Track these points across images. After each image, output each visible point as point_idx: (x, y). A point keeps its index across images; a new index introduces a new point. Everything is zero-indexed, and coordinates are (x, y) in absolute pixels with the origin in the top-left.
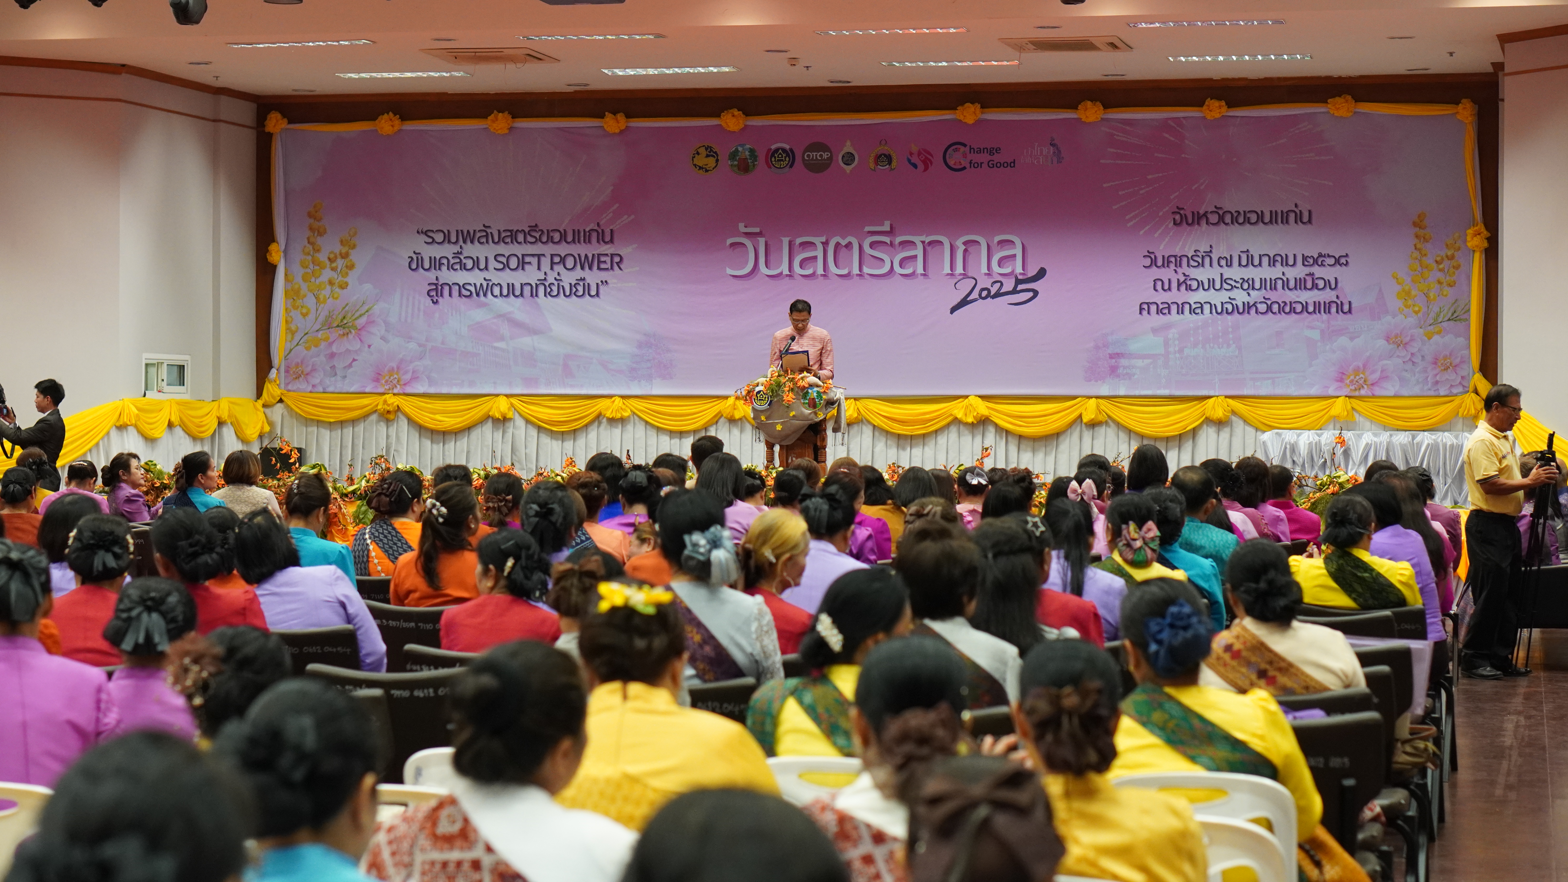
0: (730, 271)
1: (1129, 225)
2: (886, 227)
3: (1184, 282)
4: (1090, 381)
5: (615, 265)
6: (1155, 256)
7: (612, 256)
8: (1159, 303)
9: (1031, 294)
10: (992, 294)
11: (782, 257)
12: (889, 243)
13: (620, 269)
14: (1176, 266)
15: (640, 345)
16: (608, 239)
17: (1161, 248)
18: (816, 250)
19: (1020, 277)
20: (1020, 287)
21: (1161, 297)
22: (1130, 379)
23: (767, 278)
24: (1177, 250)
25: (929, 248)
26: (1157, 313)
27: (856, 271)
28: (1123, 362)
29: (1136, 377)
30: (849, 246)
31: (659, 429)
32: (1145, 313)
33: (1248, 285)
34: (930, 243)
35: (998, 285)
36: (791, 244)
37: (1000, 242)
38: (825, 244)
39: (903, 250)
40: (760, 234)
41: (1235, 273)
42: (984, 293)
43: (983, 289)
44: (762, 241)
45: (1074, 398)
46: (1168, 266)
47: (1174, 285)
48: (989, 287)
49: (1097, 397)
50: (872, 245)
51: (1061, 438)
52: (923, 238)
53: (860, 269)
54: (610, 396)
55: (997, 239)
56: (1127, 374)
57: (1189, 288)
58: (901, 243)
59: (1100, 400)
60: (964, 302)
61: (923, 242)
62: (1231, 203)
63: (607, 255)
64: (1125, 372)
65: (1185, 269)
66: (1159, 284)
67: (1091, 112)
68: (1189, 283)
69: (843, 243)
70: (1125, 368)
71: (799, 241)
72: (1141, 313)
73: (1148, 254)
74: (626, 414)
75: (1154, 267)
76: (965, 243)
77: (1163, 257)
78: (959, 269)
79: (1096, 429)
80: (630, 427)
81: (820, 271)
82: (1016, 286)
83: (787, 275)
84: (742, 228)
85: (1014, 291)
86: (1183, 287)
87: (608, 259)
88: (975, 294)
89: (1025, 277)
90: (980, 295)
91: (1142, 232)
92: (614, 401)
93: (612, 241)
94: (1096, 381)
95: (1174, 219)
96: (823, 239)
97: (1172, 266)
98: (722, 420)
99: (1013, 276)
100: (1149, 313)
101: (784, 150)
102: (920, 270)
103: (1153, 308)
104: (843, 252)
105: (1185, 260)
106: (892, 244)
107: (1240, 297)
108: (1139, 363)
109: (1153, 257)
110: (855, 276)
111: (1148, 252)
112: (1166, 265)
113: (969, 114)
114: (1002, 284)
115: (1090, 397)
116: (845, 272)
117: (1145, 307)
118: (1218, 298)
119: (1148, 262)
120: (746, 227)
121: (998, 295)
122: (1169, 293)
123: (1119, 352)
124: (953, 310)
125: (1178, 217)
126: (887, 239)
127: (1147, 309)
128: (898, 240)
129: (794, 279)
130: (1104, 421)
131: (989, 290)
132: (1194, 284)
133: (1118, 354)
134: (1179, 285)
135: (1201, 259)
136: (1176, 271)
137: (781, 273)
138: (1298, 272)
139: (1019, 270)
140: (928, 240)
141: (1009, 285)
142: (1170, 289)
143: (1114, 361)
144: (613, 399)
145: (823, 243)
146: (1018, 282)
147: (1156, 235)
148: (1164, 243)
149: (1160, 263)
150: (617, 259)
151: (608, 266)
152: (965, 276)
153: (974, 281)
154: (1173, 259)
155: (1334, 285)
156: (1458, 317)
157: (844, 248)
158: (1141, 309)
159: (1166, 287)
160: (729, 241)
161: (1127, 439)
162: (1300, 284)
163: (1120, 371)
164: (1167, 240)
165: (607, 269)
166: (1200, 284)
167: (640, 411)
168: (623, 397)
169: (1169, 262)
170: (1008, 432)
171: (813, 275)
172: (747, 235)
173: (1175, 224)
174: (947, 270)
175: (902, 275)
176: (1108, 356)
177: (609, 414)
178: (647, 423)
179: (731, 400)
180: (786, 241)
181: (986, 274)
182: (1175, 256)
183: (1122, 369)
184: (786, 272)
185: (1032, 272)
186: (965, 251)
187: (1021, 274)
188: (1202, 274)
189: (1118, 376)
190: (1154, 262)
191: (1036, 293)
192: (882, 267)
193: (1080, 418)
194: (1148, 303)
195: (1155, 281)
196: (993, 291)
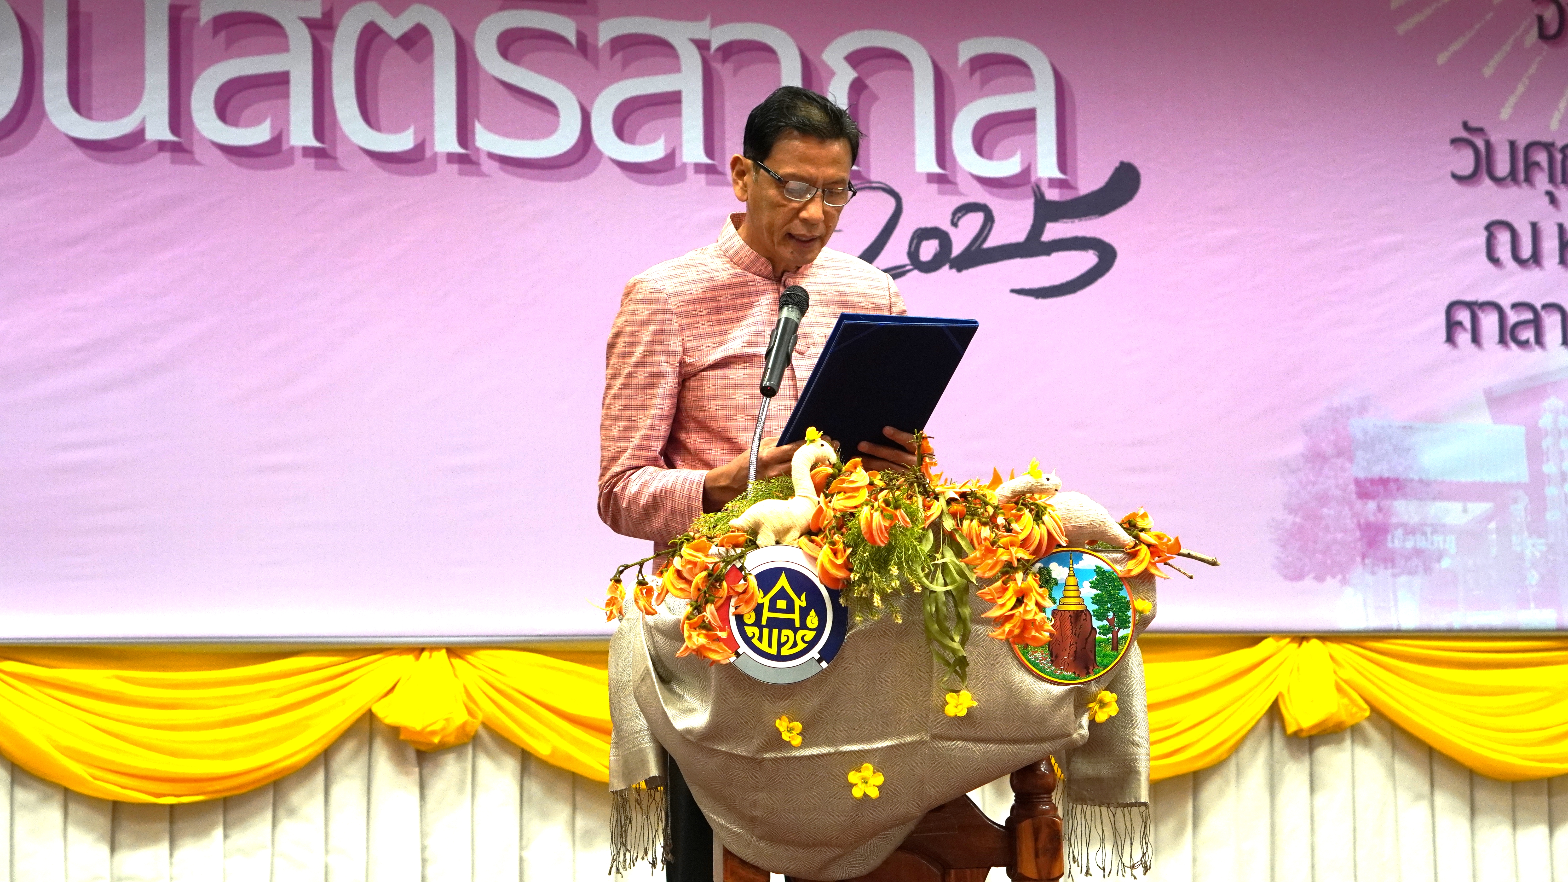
1: (1402, 29)
4: (1299, 576)
6: (1488, 144)
8: (1506, 304)
9: (1088, 259)
10: (957, 249)
11: (139, 71)
12: (573, 39)
14: (1552, 179)
17: (1505, 113)
18: (284, 48)
19: (1052, 195)
20: (1053, 231)
21: (1511, 286)
22: (1427, 570)
23: (78, 154)
24: (1554, 125)
25: (723, 70)
26: (1502, 341)
27: (445, 140)
28: (1403, 510)
29: (1446, 563)
30: (416, 41)
32: (1464, 338)
34: (729, 50)
35: (975, 220)
36: (178, 21)
37: (980, 63)
38: (323, 29)
39: (624, 72)
42: (929, 249)
43: (922, 234)
45: (1252, 638)
46: (1528, 180)
47: (1550, 244)
48: (946, 226)
49: (1330, 637)
50: (509, 45)
51: (1210, 790)
52: (701, 30)
53: (464, 134)
55: (969, 49)
56: (1418, 552)
58: (620, 44)
59: (1335, 648)
61: (702, 45)
64: (1409, 545)
66: (1503, 238)
69: (395, 27)
70: (1410, 530)
71: (211, 8)
72: (1450, 339)
73: (1464, 134)
75: (1487, 182)
76: (855, 59)
77: (1513, 145)
79: (1323, 753)
81: (301, 135)
82: (1037, 229)
83: (162, 145)
85: (1033, 247)
88: (893, 254)
89: (1068, 195)
90: (913, 254)
91: (1442, 58)
94: (1320, 578)
95: (1540, 19)
96: (314, 8)
97: (1541, 179)
99: (1028, 190)
100: (1476, 339)
102: (693, 151)
103: (1489, 322)
104: (393, 66)
106: (584, 46)
108: (1453, 514)
109: (1480, 144)
110: (442, 163)
111: (1466, 126)
112: (1522, 176)
114: (989, 219)
115: (1300, 638)
116: (401, 142)
117: (1464, 316)
119: (1465, 162)
121: (977, 255)
122: (1533, 275)
123: (1386, 474)
125: (1550, 14)
126: (565, 27)
127: (1467, 324)
128: (607, 30)
129: (194, 162)
130: (1350, 722)
131: (944, 239)
133: (1384, 482)
136: (1553, 201)
137: (138, 136)
139: (1047, 167)
140: (719, 36)
141: (1013, 222)
142: (1536, 258)
143: (1372, 505)
145: (310, 24)
146: (1046, 211)
147: (1488, 71)
148: (1512, 100)
149: (1502, 168)
153: (891, 203)
154: (1542, 157)
157: (397, 50)
158: (1452, 326)
159: (1526, 251)
161: (1425, 788)
163: (1396, 541)
164: (1521, 89)
169: (1531, 166)
171: (271, 153)
173: (1543, 35)
175: (626, 167)
176: (1352, 487)
180: (157, 6)
181: (932, 178)
182: (1548, 147)
183: (1399, 532)
184: (159, 131)
185: (1091, 177)
187: (1053, 183)
189: (1389, 560)
190: (1484, 164)
191: (1107, 256)
192: (549, 131)
193: (1274, 713)
194: (1471, 306)
195: (1491, 228)
196: (960, 242)
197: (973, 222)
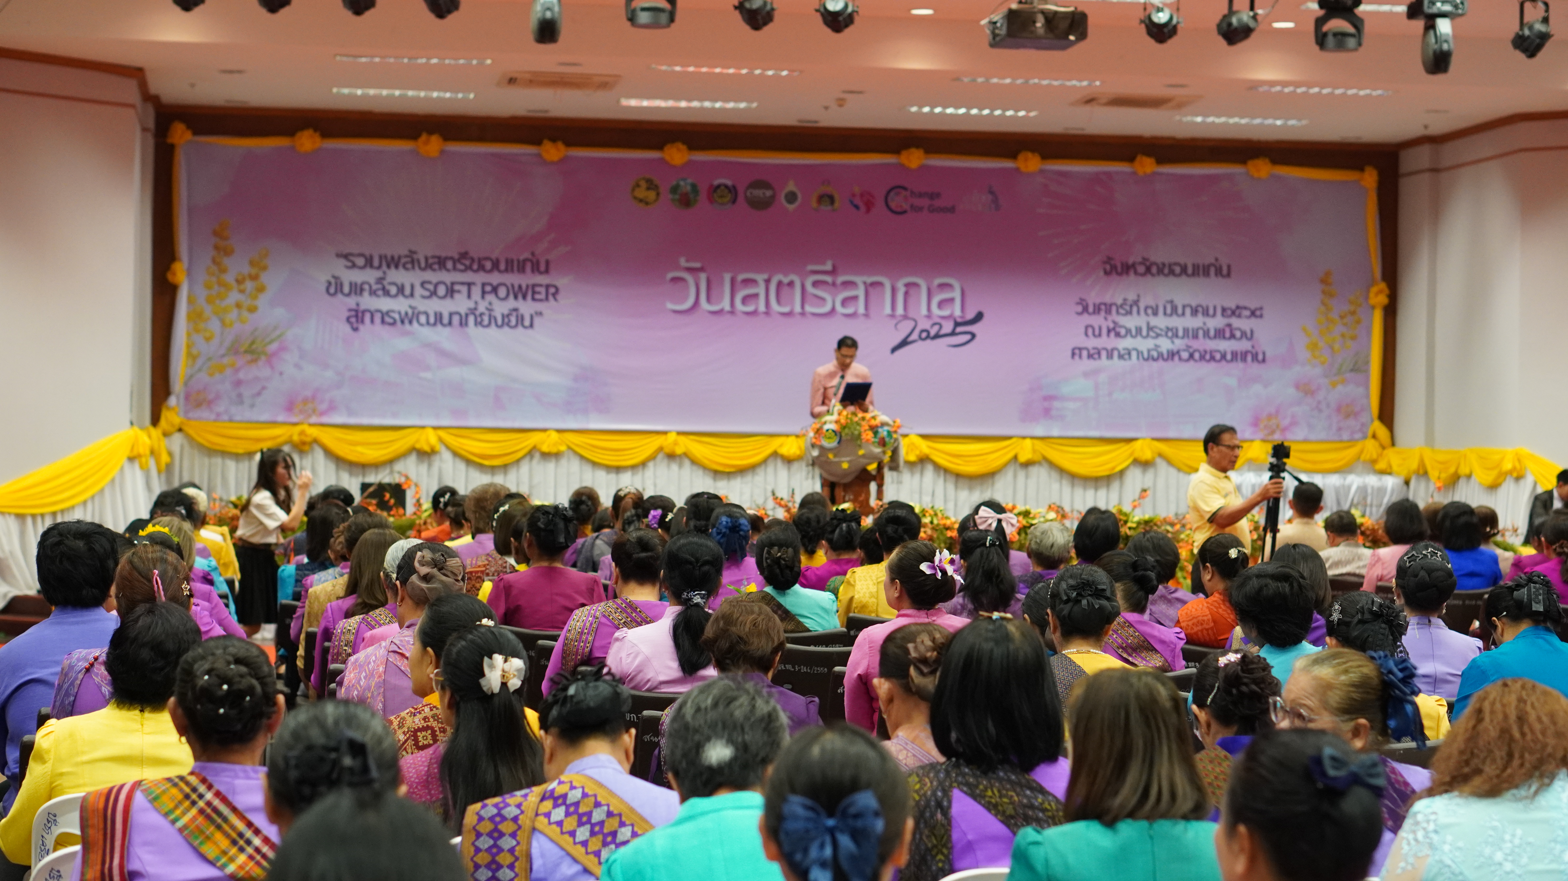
0: (670, 306)
1: (1062, 272)
2: (828, 266)
3: (1114, 329)
4: (1025, 421)
5: (551, 298)
6: (1087, 304)
7: (548, 287)
8: (1090, 348)
9: (968, 337)
10: (932, 335)
11: (723, 293)
12: (831, 282)
13: (556, 299)
14: (1106, 313)
15: (576, 379)
16: (542, 268)
17: (1092, 295)
18: (758, 287)
19: (959, 320)
20: (959, 329)
21: (1092, 343)
22: (1062, 420)
23: (709, 314)
24: (1107, 298)
25: (871, 290)
26: (1088, 358)
27: (798, 309)
28: (1056, 404)
29: (1068, 419)
30: (791, 284)
31: (595, 464)
32: (1077, 357)
33: (1172, 333)
34: (872, 284)
36: (733, 281)
37: (940, 285)
38: (768, 281)
39: (844, 290)
40: (702, 269)
41: (1161, 322)
42: (924, 335)
43: (922, 331)
44: (703, 277)
45: (1010, 438)
47: (1104, 331)
48: (929, 329)
49: (1032, 438)
50: (815, 284)
51: (997, 477)
52: (865, 279)
53: (803, 307)
54: (544, 430)
55: (938, 281)
56: (1060, 415)
57: (1118, 335)
58: (843, 283)
59: (1035, 441)
60: (904, 343)
61: (865, 283)
62: (1159, 255)
63: (541, 285)
64: (1057, 413)
65: (1114, 316)
66: (1090, 329)
67: (1030, 163)
68: (1118, 329)
69: (786, 280)
70: (1058, 410)
71: (741, 277)
72: (1073, 357)
73: (1080, 301)
74: (563, 448)
75: (1086, 314)
76: (906, 285)
77: (1094, 304)
78: (900, 310)
79: (1029, 468)
80: (564, 462)
81: (762, 308)
82: (954, 329)
83: (728, 312)
84: (683, 262)
85: (953, 334)
86: (1112, 334)
87: (543, 290)
88: (915, 336)
89: (963, 320)
90: (920, 336)
91: (1074, 280)
92: (549, 436)
93: (547, 271)
94: (1031, 422)
95: (1105, 268)
96: (766, 276)
97: (1103, 313)
98: (660, 456)
99: (952, 319)
100: (1080, 357)
101: (726, 187)
102: (861, 310)
103: (1085, 353)
104: (785, 291)
105: (1114, 309)
106: (834, 284)
107: (1165, 345)
108: (1071, 405)
109: (1084, 304)
110: (797, 315)
111: (1080, 299)
112: (1097, 312)
113: (914, 159)
114: (941, 327)
115: (1024, 438)
116: (786, 309)
117: (1077, 351)
118: (1144, 345)
119: (1080, 309)
120: (687, 261)
121: (937, 336)
122: (1099, 339)
123: (1052, 394)
124: (894, 350)
125: (1108, 267)
126: (828, 279)
127: (1078, 353)
128: (840, 279)
129: (736, 316)
130: (1038, 460)
131: (928, 332)
132: (1123, 332)
133: (1051, 396)
134: (1109, 331)
135: (1130, 307)
136: (1106, 319)
137: (723, 310)
138: (1216, 322)
139: (958, 312)
140: (869, 281)
141: (948, 327)
142: (1100, 335)
143: (1047, 403)
144: (548, 433)
145: (765, 281)
146: (957, 324)
147: (1088, 283)
148: (1095, 291)
149: (1091, 309)
150: (552, 290)
151: (543, 296)
152: (905, 317)
153: (914, 323)
154: (1103, 307)
155: (1248, 336)
156: (1359, 368)
157: (787, 286)
158: (1073, 354)
159: (1097, 332)
160: (670, 275)
161: (1059, 479)
162: (1220, 334)
163: (1054, 413)
164: (1098, 288)
165: (541, 300)
166: (1128, 331)
167: (577, 445)
168: (559, 431)
169: (1099, 310)
170: (946, 471)
171: (754, 313)
172: (690, 270)
173: (1105, 273)
174: (888, 310)
175: (844, 315)
176: (1042, 398)
177: (545, 448)
178: (582, 458)
179: (672, 437)
180: (727, 277)
181: (925, 316)
182: (1105, 304)
183: (1055, 410)
184: (727, 307)
185: (970, 315)
186: (906, 293)
187: (959, 317)
188: (1130, 322)
189: (1051, 417)
190: (1085, 309)
191: (973, 336)
192: (823, 306)
193: (1015, 458)
194: (1080, 349)
195: (1087, 327)
196: (933, 332)
197: (936, 328)
